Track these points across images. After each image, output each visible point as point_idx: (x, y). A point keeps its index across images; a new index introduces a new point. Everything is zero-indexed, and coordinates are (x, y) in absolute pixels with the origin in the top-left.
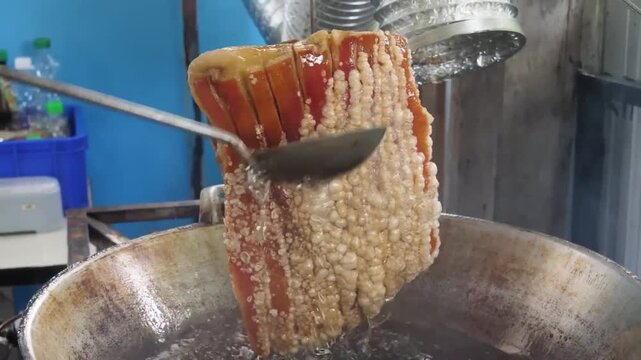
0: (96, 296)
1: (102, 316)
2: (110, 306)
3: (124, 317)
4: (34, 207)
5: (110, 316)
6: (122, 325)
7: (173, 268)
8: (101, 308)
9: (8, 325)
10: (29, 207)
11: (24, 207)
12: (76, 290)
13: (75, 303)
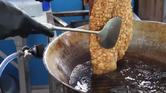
0: (61, 47)
1: (63, 53)
2: (65, 50)
3: (69, 53)
4: (34, 9)
5: (66, 53)
6: (69, 55)
7: (82, 38)
8: (63, 50)
9: (31, 49)
10: (33, 9)
11: (31, 9)
12: (56, 45)
13: (56, 49)
